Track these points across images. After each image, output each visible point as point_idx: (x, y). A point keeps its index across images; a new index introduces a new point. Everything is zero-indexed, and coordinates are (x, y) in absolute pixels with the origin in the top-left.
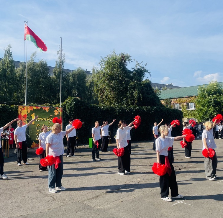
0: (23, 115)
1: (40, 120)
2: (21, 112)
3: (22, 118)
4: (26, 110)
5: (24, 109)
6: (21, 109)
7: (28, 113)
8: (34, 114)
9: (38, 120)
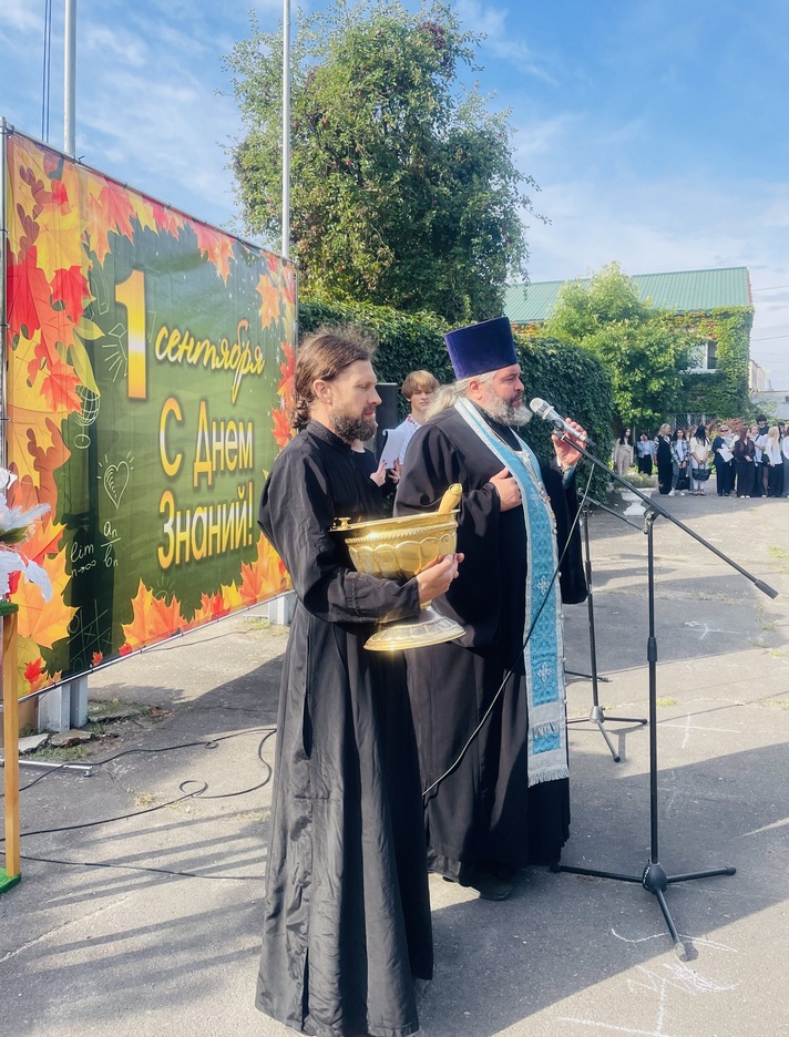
0: (50, 276)
1: (179, 355)
2: (31, 229)
3: (43, 310)
4: (71, 219)
5: (61, 196)
6: (37, 189)
7: (90, 254)
8: (137, 278)
9: (168, 350)
